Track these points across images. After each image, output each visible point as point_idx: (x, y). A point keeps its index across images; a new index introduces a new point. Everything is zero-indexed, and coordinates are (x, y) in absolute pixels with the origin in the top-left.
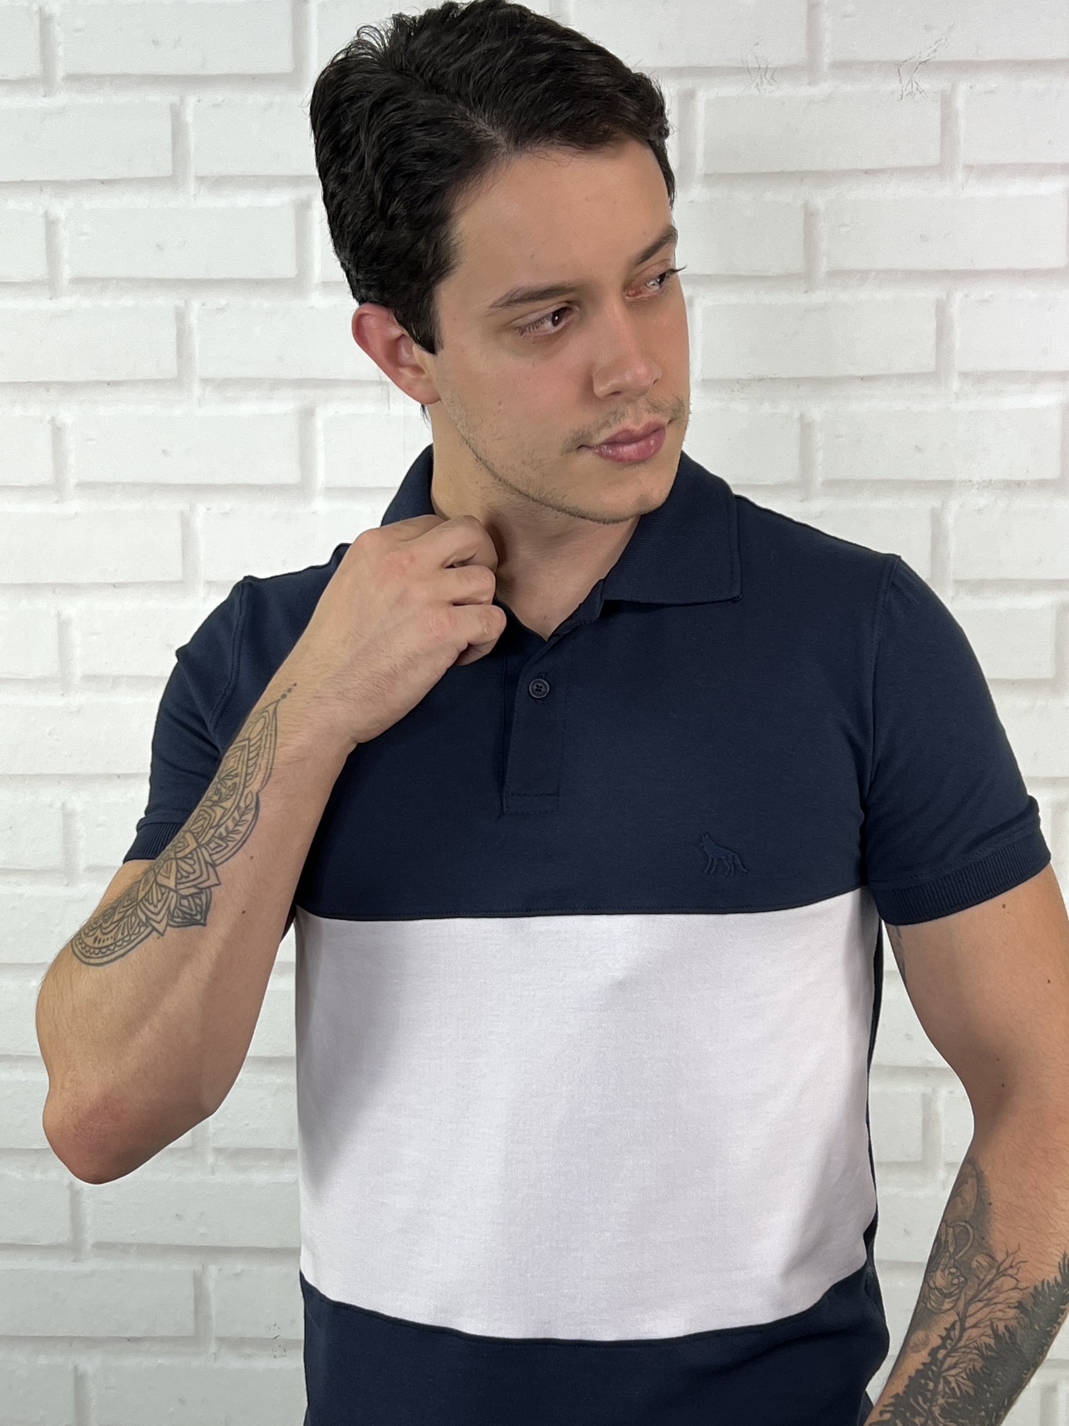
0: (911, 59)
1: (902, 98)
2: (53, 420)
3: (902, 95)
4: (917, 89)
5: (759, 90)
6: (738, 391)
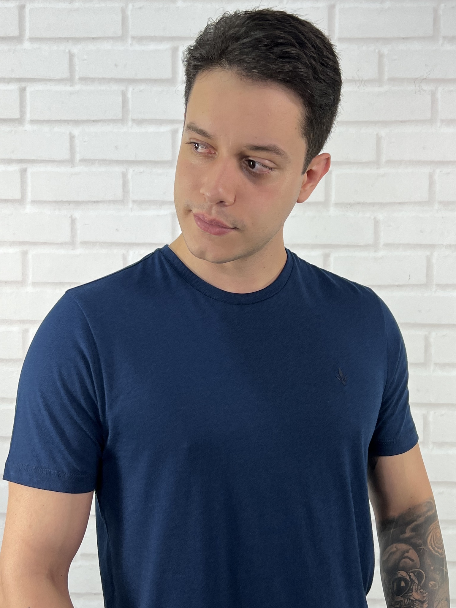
0: (419, 77)
1: (416, 93)
2: (71, 217)
3: (416, 92)
4: (422, 89)
5: (359, 89)
6: (349, 208)
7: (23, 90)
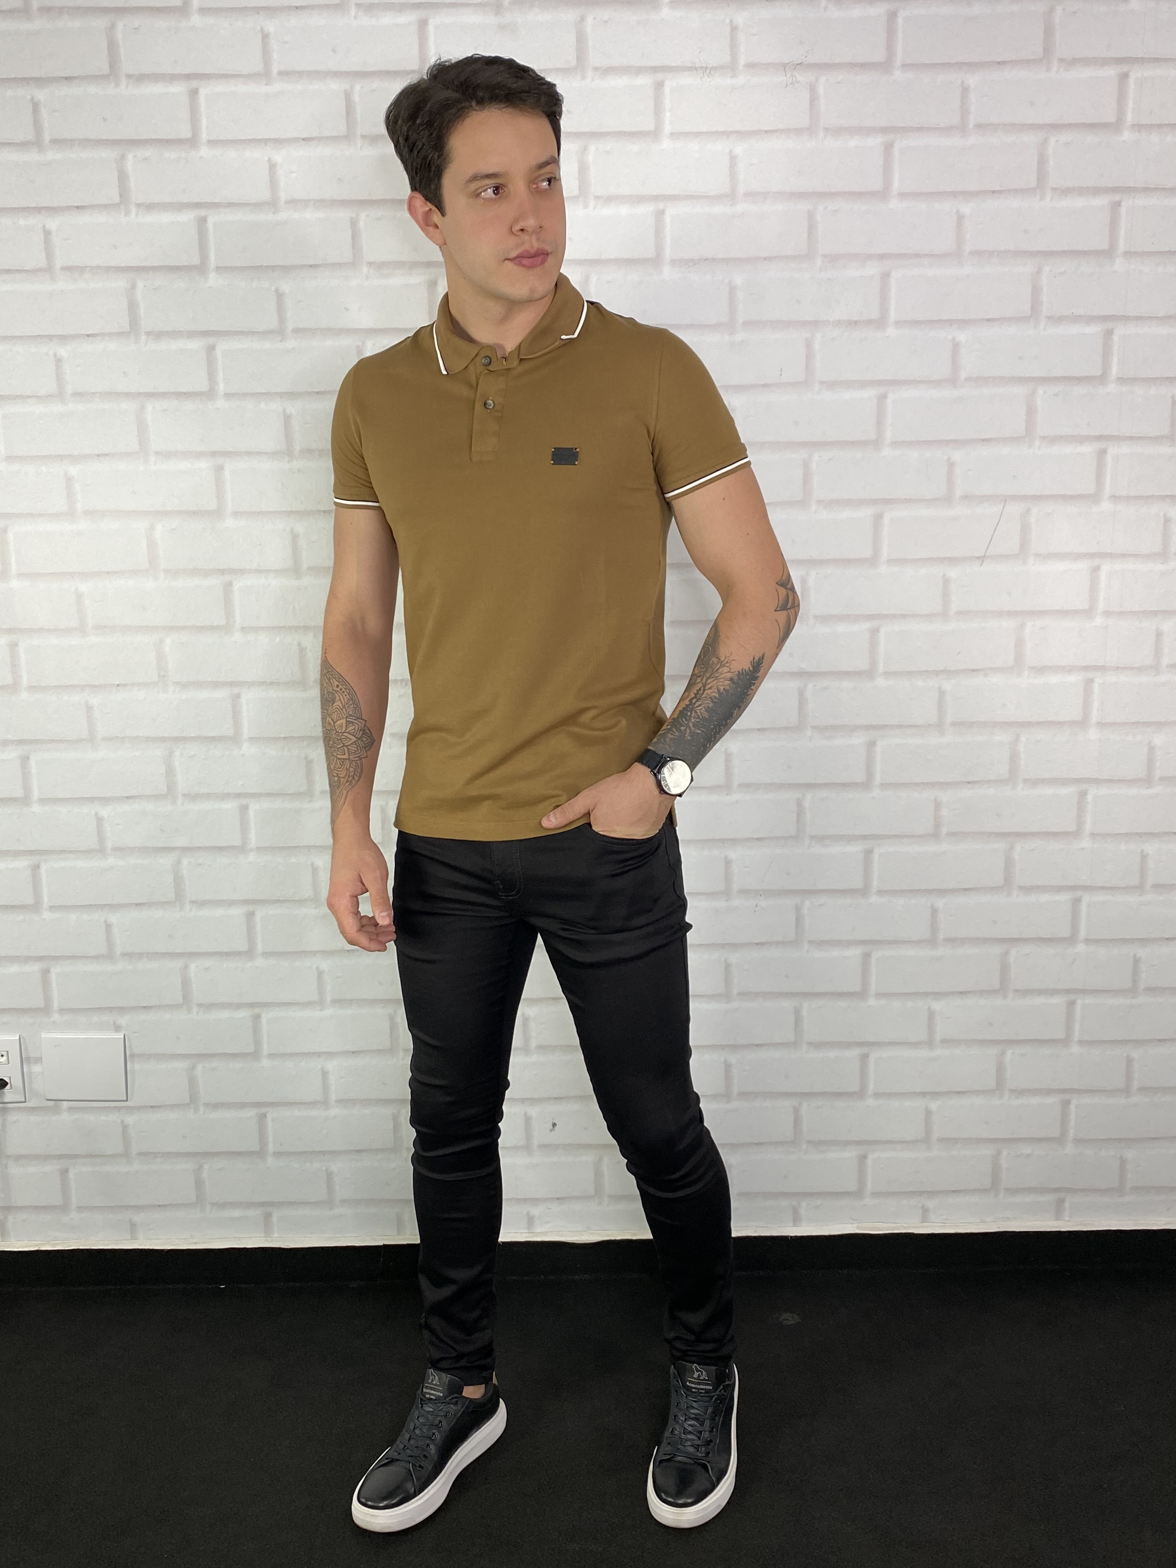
0: (791, 62)
1: (786, 86)
2: (277, 290)
3: (787, 84)
4: (796, 80)
5: (702, 80)
6: (692, 266)
7: (194, 93)
